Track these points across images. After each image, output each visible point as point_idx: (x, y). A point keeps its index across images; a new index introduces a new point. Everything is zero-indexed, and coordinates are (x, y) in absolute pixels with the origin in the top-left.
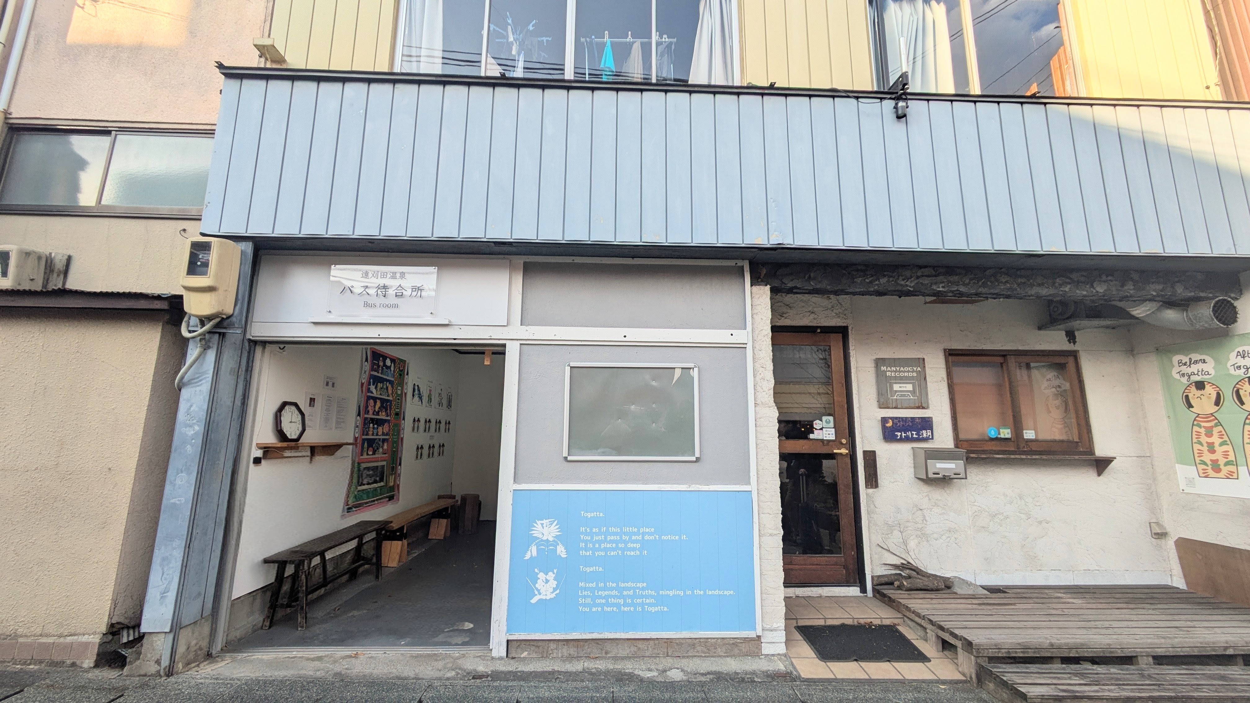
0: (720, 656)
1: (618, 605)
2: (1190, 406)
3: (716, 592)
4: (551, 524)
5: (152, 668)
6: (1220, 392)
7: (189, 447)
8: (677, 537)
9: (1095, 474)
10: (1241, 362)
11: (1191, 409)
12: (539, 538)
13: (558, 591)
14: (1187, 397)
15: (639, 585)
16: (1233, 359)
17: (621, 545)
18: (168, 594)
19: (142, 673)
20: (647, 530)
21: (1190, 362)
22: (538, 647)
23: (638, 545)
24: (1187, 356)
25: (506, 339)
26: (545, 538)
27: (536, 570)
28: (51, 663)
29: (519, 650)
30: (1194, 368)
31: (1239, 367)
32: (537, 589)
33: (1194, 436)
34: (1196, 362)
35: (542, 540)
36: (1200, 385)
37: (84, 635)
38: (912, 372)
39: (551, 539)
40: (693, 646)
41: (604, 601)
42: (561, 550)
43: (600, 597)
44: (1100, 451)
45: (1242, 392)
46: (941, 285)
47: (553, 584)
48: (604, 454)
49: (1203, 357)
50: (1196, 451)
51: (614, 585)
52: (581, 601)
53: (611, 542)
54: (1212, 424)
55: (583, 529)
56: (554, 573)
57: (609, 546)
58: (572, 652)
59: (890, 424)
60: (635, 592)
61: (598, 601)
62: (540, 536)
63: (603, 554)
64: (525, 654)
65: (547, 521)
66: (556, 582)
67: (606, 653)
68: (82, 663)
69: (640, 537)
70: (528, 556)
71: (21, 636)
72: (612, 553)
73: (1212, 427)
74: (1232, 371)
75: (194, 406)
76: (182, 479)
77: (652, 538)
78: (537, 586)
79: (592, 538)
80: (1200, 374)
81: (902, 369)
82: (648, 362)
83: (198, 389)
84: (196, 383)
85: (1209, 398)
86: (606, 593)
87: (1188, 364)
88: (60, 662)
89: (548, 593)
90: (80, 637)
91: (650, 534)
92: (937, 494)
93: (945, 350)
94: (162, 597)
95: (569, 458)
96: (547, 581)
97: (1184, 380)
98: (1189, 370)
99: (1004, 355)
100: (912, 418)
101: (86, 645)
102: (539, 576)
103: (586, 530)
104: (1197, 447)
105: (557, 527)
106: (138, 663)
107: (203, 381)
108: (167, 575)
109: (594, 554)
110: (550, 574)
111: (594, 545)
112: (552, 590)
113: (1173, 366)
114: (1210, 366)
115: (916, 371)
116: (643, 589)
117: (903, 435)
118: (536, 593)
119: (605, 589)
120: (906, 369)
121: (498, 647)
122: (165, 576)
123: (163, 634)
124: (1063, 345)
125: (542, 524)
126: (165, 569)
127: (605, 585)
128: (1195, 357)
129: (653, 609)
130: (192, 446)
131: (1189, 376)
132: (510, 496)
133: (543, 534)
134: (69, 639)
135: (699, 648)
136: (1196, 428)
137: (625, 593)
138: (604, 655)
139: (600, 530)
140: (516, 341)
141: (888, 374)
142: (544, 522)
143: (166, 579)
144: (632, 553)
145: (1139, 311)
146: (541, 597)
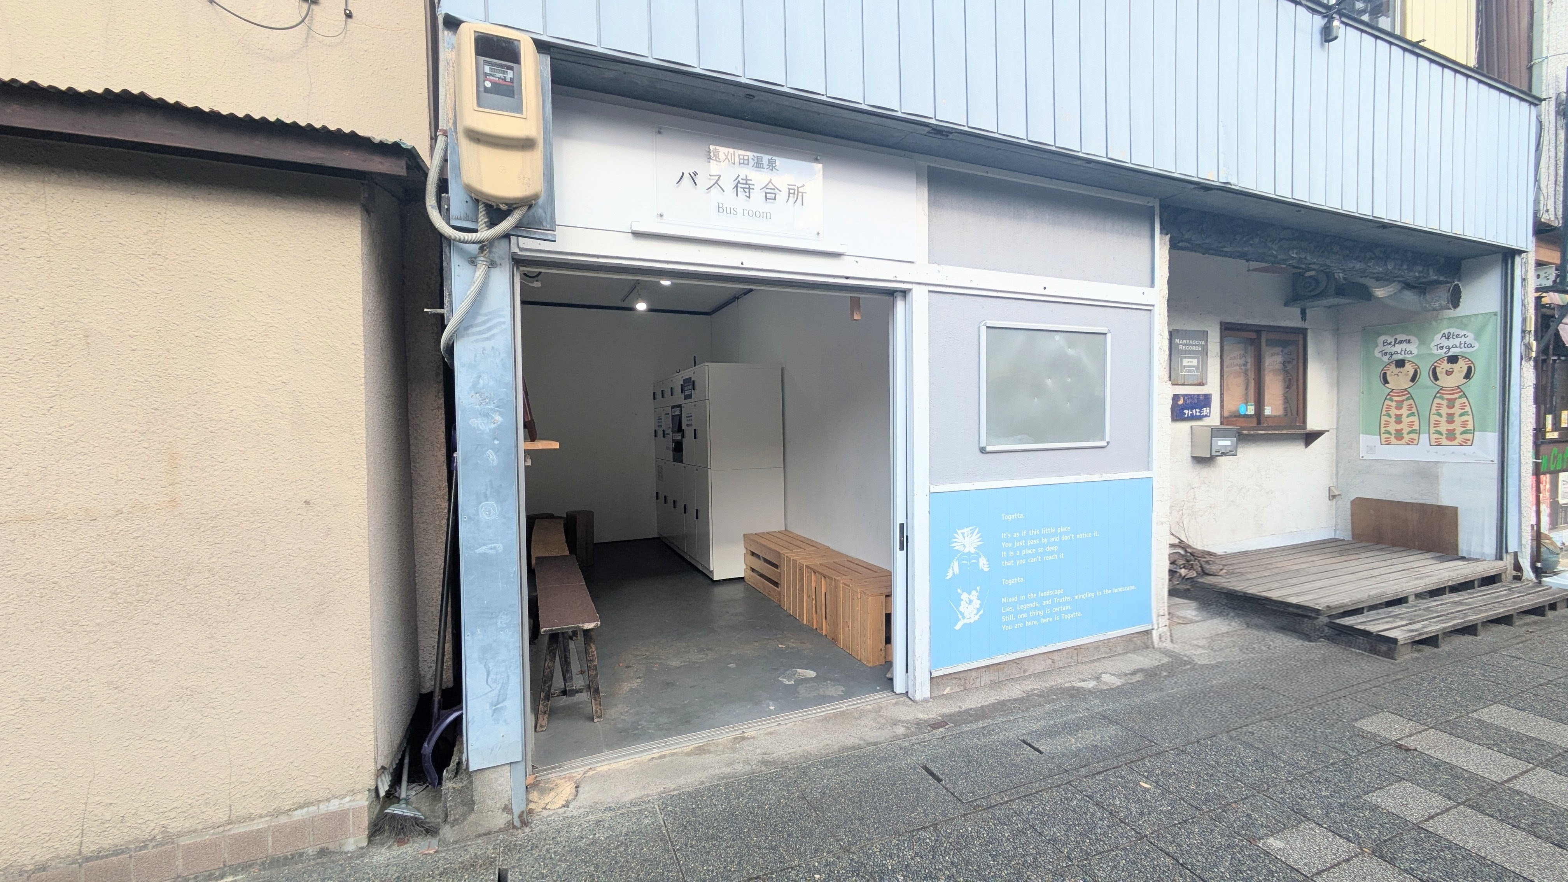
0: (1119, 654)
1: (1038, 618)
2: (1386, 381)
3: (1121, 590)
4: (972, 533)
5: (500, 820)
6: (1418, 370)
7: (491, 455)
8: (1090, 534)
9: (1304, 447)
10: (1445, 343)
11: (1386, 385)
12: (960, 551)
13: (982, 612)
14: (1385, 374)
15: (1057, 592)
16: (1438, 339)
17: (1041, 550)
18: (505, 703)
19: (481, 830)
20: (1064, 529)
21: (1395, 342)
22: (960, 679)
23: (1055, 548)
24: (1393, 336)
25: (912, 283)
26: (966, 551)
27: (959, 591)
28: (271, 863)
29: (941, 687)
30: (1398, 348)
31: (1442, 348)
32: (961, 613)
33: (1384, 409)
34: (1401, 342)
35: (964, 554)
36: (1400, 364)
37: (328, 800)
38: (1198, 346)
39: (973, 551)
40: (1097, 648)
41: (1025, 615)
42: (983, 563)
43: (1022, 611)
44: (1312, 425)
45: (1438, 370)
46: (1295, 251)
47: (977, 603)
48: (1021, 442)
49: (1408, 338)
50: (1383, 422)
51: (1035, 596)
52: (1005, 619)
53: (1032, 547)
54: (1404, 398)
55: (1004, 535)
56: (977, 592)
57: (1029, 552)
58: (992, 678)
59: (1181, 402)
60: (1053, 601)
61: (1020, 616)
62: (961, 548)
63: (1023, 562)
64: (947, 690)
65: (969, 529)
66: (979, 602)
67: (1024, 672)
68: (341, 845)
69: (1057, 539)
70: (950, 575)
71: (180, 835)
72: (1033, 560)
73: (1403, 401)
74: (1435, 351)
75: (485, 377)
76: (490, 511)
77: (1068, 538)
78: (961, 609)
79: (1013, 545)
80: (1403, 353)
81: (1191, 342)
82: (1063, 324)
83: (488, 344)
84: (481, 333)
85: (1407, 375)
86: (1027, 606)
87: (1393, 344)
88: (293, 856)
89: (972, 616)
90: (321, 806)
91: (1066, 533)
92: (1205, 472)
93: (1221, 323)
94: (495, 711)
95: (989, 449)
96: (971, 601)
97: (1386, 359)
98: (1393, 350)
99: (1258, 330)
100: (1198, 395)
101: (340, 817)
102: (962, 597)
103: (1007, 536)
104: (1384, 418)
105: (979, 535)
106: (472, 817)
107: (495, 331)
108: (497, 674)
109: (1015, 563)
110: (974, 592)
111: (1015, 553)
112: (975, 612)
113: (1377, 346)
114: (1413, 348)
115: (1201, 345)
116: (1060, 596)
117: (1190, 412)
118: (960, 617)
119: (1026, 602)
120: (1195, 342)
121: (922, 691)
122: (492, 676)
123: (508, 767)
124: (1297, 323)
125: (963, 534)
126: (491, 664)
127: (1026, 597)
128: (1400, 337)
129: (1069, 616)
130: (497, 450)
131: (1392, 355)
132: (926, 500)
133: (965, 546)
134: (299, 815)
135: (1103, 650)
136: (1387, 402)
137: (1044, 603)
138: (1023, 674)
139: (1020, 534)
140: (923, 286)
141: (1181, 347)
142: (965, 530)
143: (495, 681)
144: (1051, 558)
145: (1380, 292)
146: (967, 621)
